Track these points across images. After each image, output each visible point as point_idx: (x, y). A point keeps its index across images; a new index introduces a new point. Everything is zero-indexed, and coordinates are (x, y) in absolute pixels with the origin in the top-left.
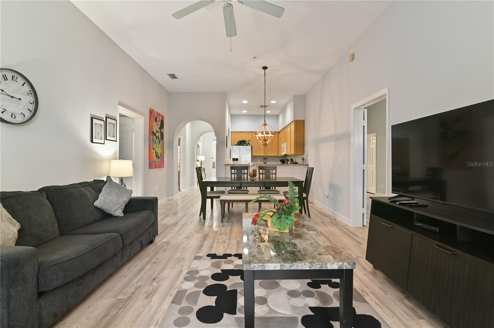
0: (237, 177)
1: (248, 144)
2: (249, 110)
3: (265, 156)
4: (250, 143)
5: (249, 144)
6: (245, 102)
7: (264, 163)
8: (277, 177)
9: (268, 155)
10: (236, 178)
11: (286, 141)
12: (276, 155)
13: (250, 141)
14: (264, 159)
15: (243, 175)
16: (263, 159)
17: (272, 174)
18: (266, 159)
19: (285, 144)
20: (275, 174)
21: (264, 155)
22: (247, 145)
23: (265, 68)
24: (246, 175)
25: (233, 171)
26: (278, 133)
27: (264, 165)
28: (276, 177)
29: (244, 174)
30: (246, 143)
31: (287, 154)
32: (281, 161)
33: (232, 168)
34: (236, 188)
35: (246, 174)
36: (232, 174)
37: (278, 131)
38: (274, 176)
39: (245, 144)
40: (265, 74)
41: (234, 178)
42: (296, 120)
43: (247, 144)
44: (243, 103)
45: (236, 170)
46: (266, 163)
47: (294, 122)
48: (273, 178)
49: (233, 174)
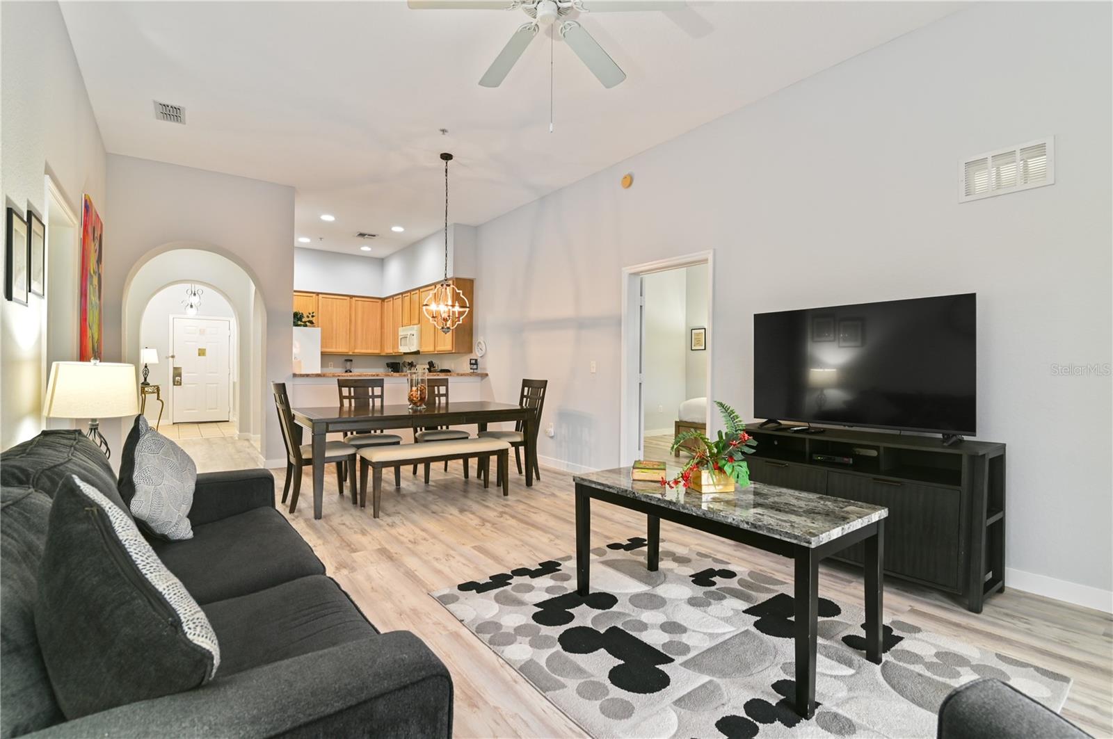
0: (355, 407)
1: (308, 324)
2: (321, 239)
3: (351, 353)
4: (314, 320)
5: (311, 322)
6: (328, 218)
7: (344, 370)
8: (450, 401)
9: (356, 351)
10: (353, 408)
11: (416, 321)
12: (377, 351)
13: (313, 316)
14: (347, 360)
15: (371, 400)
16: (343, 359)
17: (440, 395)
18: (351, 361)
19: (416, 329)
20: (446, 395)
21: (347, 351)
22: (306, 326)
23: (447, 157)
24: (380, 399)
25: (345, 391)
26: (383, 300)
27: (348, 376)
28: (447, 403)
29: (374, 397)
30: (303, 320)
31: (421, 350)
32: (389, 365)
33: (342, 384)
34: (355, 433)
35: (377, 397)
36: (342, 398)
37: (383, 296)
38: (443, 400)
39: (299, 323)
40: (446, 170)
41: (347, 409)
42: (457, 279)
43: (305, 322)
44: (320, 219)
45: (352, 389)
46: (351, 372)
47: (453, 281)
48: (441, 405)
49: (346, 397)
